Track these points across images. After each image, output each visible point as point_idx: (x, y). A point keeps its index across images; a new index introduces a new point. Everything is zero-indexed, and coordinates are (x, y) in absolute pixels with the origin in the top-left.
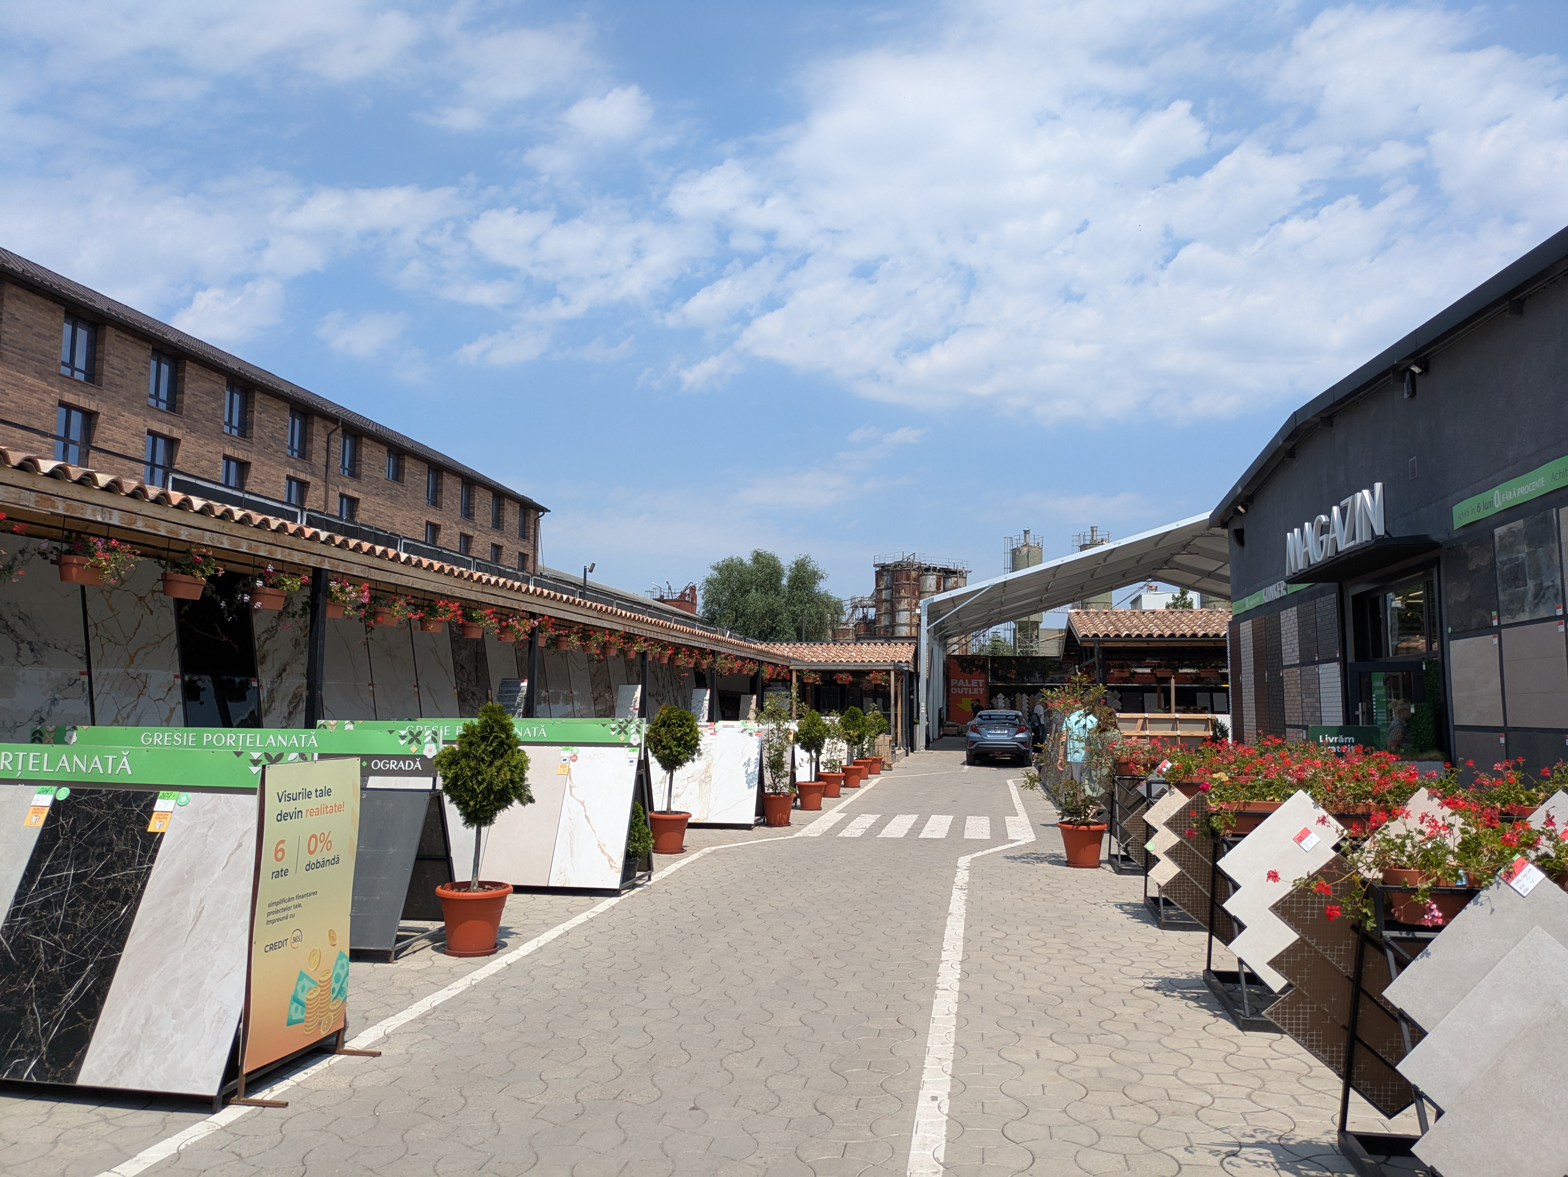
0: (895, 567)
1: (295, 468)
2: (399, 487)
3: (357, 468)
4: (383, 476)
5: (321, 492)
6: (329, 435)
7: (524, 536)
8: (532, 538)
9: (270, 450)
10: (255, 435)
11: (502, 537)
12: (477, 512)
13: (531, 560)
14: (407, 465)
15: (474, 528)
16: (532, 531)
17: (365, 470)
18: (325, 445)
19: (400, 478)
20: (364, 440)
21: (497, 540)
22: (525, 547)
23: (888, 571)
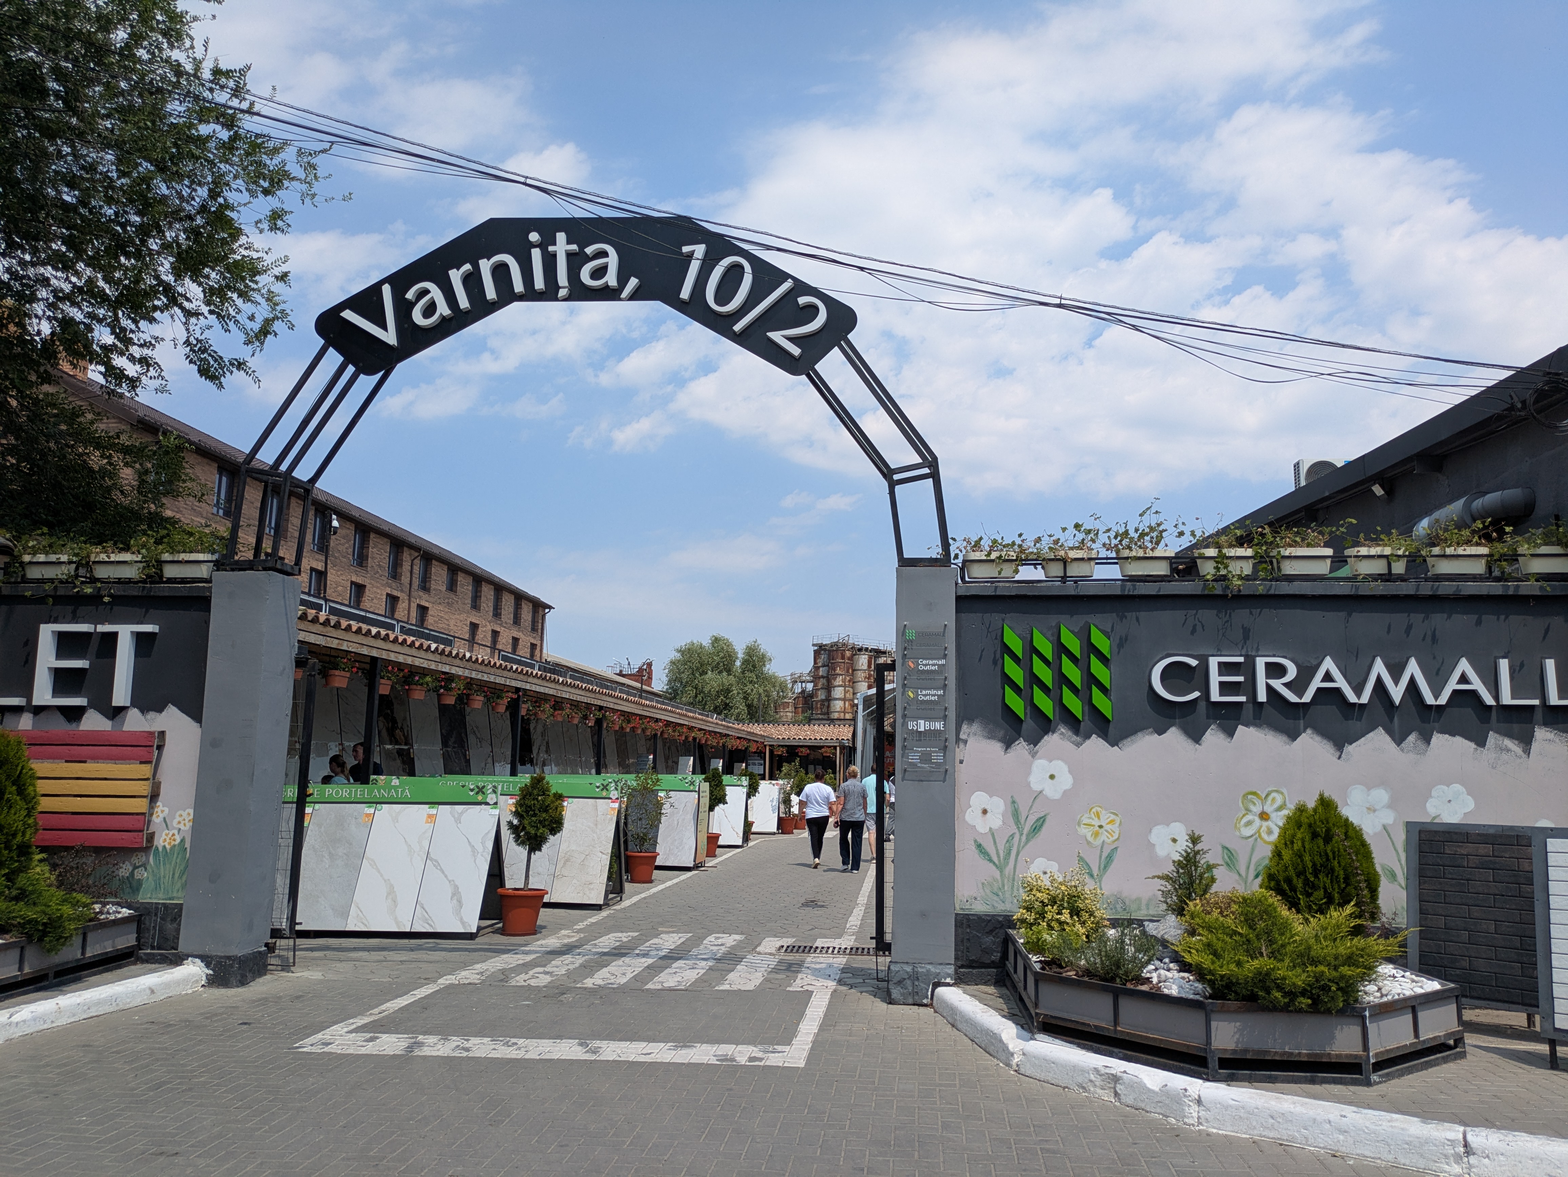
0: (832, 646)
1: (391, 587)
2: (454, 596)
3: (427, 584)
4: (444, 588)
5: (406, 605)
6: (412, 561)
7: (534, 629)
8: (540, 631)
9: (377, 575)
10: (369, 565)
11: (519, 631)
12: (503, 612)
13: (538, 648)
14: (459, 579)
15: (501, 625)
16: (540, 625)
17: (433, 586)
18: (409, 568)
19: (454, 589)
20: (434, 562)
21: (516, 634)
22: (534, 638)
23: (825, 650)
